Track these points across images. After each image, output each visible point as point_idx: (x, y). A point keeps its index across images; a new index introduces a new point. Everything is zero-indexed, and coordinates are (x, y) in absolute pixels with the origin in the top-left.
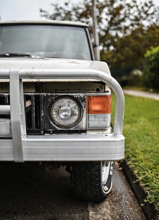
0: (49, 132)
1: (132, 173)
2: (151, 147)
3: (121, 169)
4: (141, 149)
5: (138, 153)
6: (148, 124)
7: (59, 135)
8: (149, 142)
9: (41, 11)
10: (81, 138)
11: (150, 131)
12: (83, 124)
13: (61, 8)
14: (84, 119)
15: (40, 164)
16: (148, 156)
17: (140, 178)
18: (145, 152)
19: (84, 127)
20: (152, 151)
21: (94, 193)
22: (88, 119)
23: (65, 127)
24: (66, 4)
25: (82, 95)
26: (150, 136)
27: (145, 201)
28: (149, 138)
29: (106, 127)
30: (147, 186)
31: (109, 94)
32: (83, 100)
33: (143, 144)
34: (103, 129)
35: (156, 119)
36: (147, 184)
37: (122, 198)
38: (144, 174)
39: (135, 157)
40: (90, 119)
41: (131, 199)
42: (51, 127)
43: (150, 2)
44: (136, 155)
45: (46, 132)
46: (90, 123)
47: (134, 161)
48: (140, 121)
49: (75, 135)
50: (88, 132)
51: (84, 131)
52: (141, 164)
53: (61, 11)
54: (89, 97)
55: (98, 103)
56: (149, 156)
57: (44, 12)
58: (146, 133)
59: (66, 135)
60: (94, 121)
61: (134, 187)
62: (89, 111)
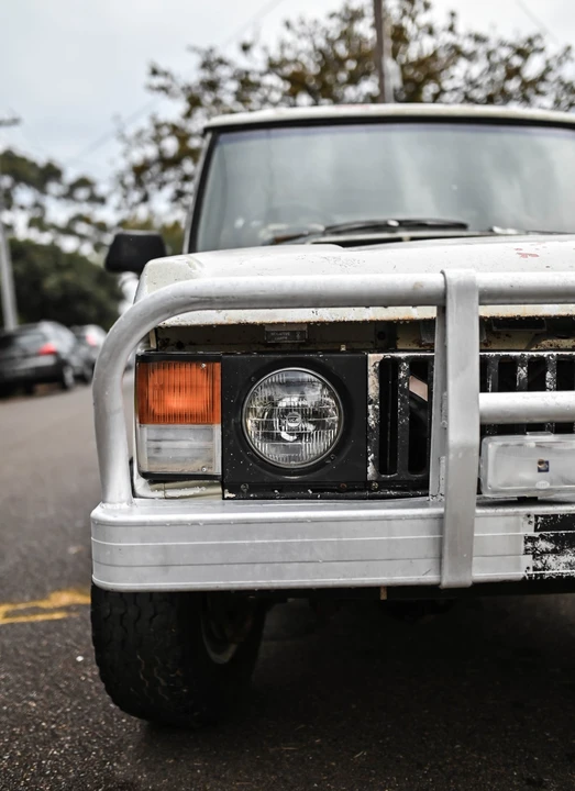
9: (155, 72)
13: (221, 62)
24: (245, 48)
53: (223, 72)
57: (166, 74)
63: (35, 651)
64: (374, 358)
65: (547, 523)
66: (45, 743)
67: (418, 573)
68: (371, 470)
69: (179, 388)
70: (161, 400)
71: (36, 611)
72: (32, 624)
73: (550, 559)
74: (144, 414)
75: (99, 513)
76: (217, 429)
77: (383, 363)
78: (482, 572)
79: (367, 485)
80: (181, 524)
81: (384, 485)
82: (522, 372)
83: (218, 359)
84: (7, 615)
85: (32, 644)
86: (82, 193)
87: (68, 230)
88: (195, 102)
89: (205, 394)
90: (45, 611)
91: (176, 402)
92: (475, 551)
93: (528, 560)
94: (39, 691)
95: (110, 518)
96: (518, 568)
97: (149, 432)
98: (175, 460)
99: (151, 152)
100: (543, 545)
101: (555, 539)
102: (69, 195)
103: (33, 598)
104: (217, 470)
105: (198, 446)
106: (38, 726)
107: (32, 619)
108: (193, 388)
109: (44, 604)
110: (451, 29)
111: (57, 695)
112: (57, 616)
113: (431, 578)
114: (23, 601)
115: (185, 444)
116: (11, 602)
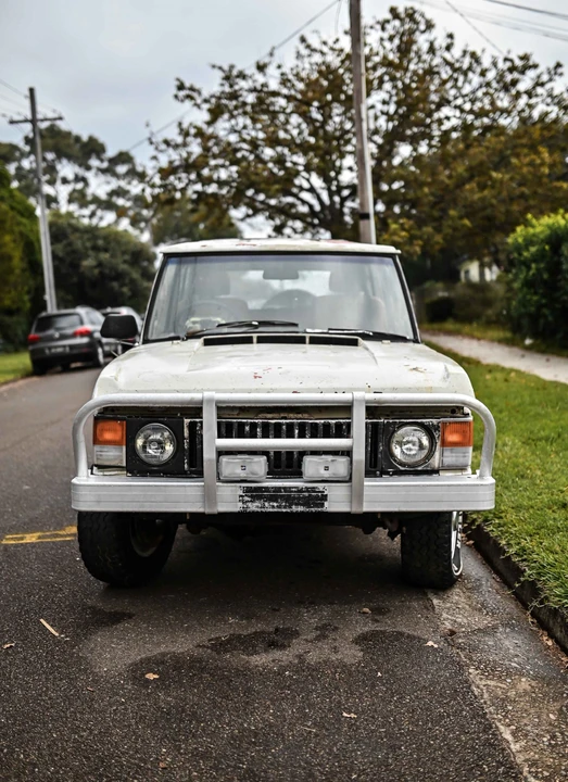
0: (388, 473)
1: (496, 544)
2: (530, 499)
3: (471, 542)
4: (511, 504)
5: (505, 511)
6: (522, 451)
7: (403, 477)
8: (525, 490)
9: (181, 87)
10: (431, 480)
11: (527, 469)
12: (436, 462)
14: (437, 454)
15: (379, 517)
16: (524, 515)
17: (512, 551)
18: (518, 508)
19: (436, 466)
20: (532, 507)
21: (441, 569)
22: (442, 455)
23: (409, 466)
25: (435, 421)
26: (527, 478)
27: (522, 579)
28: (525, 482)
29: (467, 466)
30: (525, 560)
31: (471, 418)
32: (437, 428)
33: (514, 495)
34: (462, 468)
35: (540, 439)
36: (525, 557)
37: (481, 585)
38: (519, 543)
39: (501, 518)
40: (445, 454)
41: (497, 586)
42: (392, 466)
43: (525, 58)
44: (503, 515)
45: (383, 473)
46: (445, 459)
47: (500, 525)
48: (505, 445)
49: (425, 476)
50: (441, 473)
51: (436, 472)
52: (513, 530)
54: (444, 424)
55: (456, 432)
56: (526, 515)
57: (191, 89)
58: (519, 472)
59: (412, 477)
60: (451, 457)
61: (501, 567)
62: (444, 444)
63: (54, 555)
64: (187, 421)
65: (248, 490)
66: (56, 592)
67: (197, 508)
68: (186, 466)
69: (109, 430)
70: (102, 435)
71: (57, 536)
72: (53, 542)
73: (249, 504)
74: (96, 441)
75: (74, 481)
76: (124, 448)
77: (190, 423)
78: (222, 508)
79: (185, 472)
80: (104, 486)
81: (192, 472)
82: (247, 428)
83: (124, 419)
84: (39, 538)
85: (53, 552)
86: (122, 169)
87: (107, 205)
88: (216, 113)
89: (120, 433)
90: (62, 536)
91: (108, 436)
92: (218, 499)
93: (240, 504)
94: (55, 572)
95: (82, 483)
96: (237, 507)
97: (97, 448)
98: (108, 460)
99: (176, 156)
100: (246, 499)
101: (251, 497)
102: (109, 171)
103: (55, 529)
104: (124, 464)
105: (116, 454)
106: (53, 586)
107: (54, 540)
108: (115, 431)
109: (61, 533)
110: (448, 48)
111: (64, 574)
112: (68, 539)
113: (201, 510)
114: (49, 531)
115: (111, 454)
116: (42, 531)
